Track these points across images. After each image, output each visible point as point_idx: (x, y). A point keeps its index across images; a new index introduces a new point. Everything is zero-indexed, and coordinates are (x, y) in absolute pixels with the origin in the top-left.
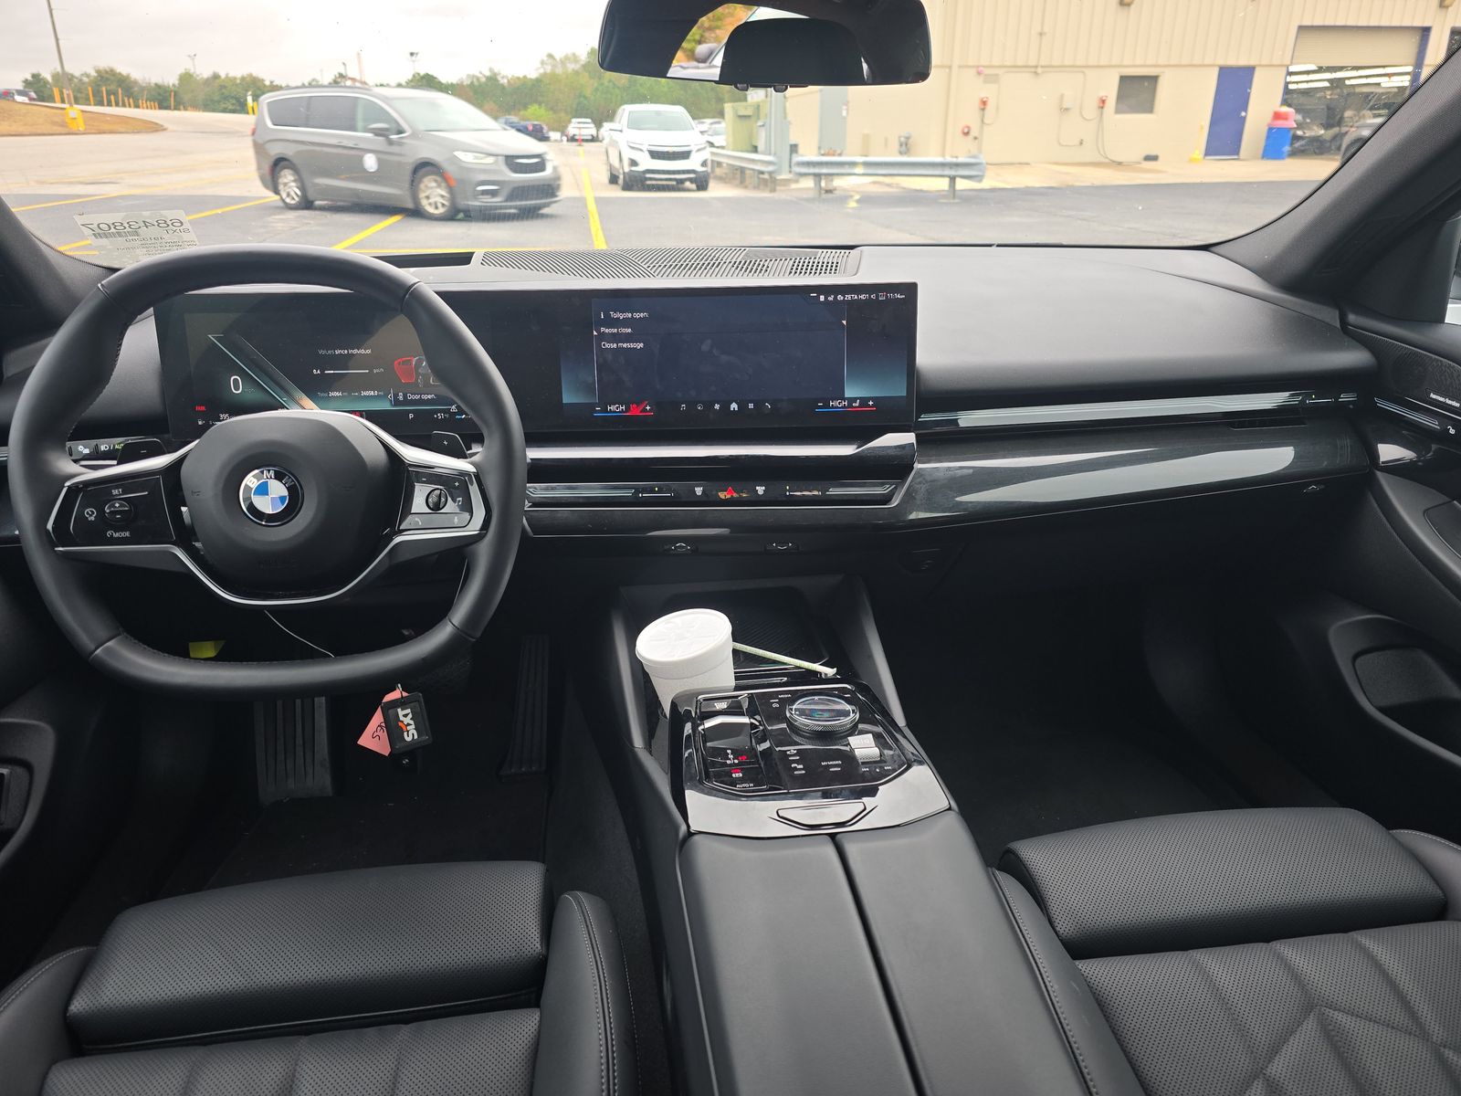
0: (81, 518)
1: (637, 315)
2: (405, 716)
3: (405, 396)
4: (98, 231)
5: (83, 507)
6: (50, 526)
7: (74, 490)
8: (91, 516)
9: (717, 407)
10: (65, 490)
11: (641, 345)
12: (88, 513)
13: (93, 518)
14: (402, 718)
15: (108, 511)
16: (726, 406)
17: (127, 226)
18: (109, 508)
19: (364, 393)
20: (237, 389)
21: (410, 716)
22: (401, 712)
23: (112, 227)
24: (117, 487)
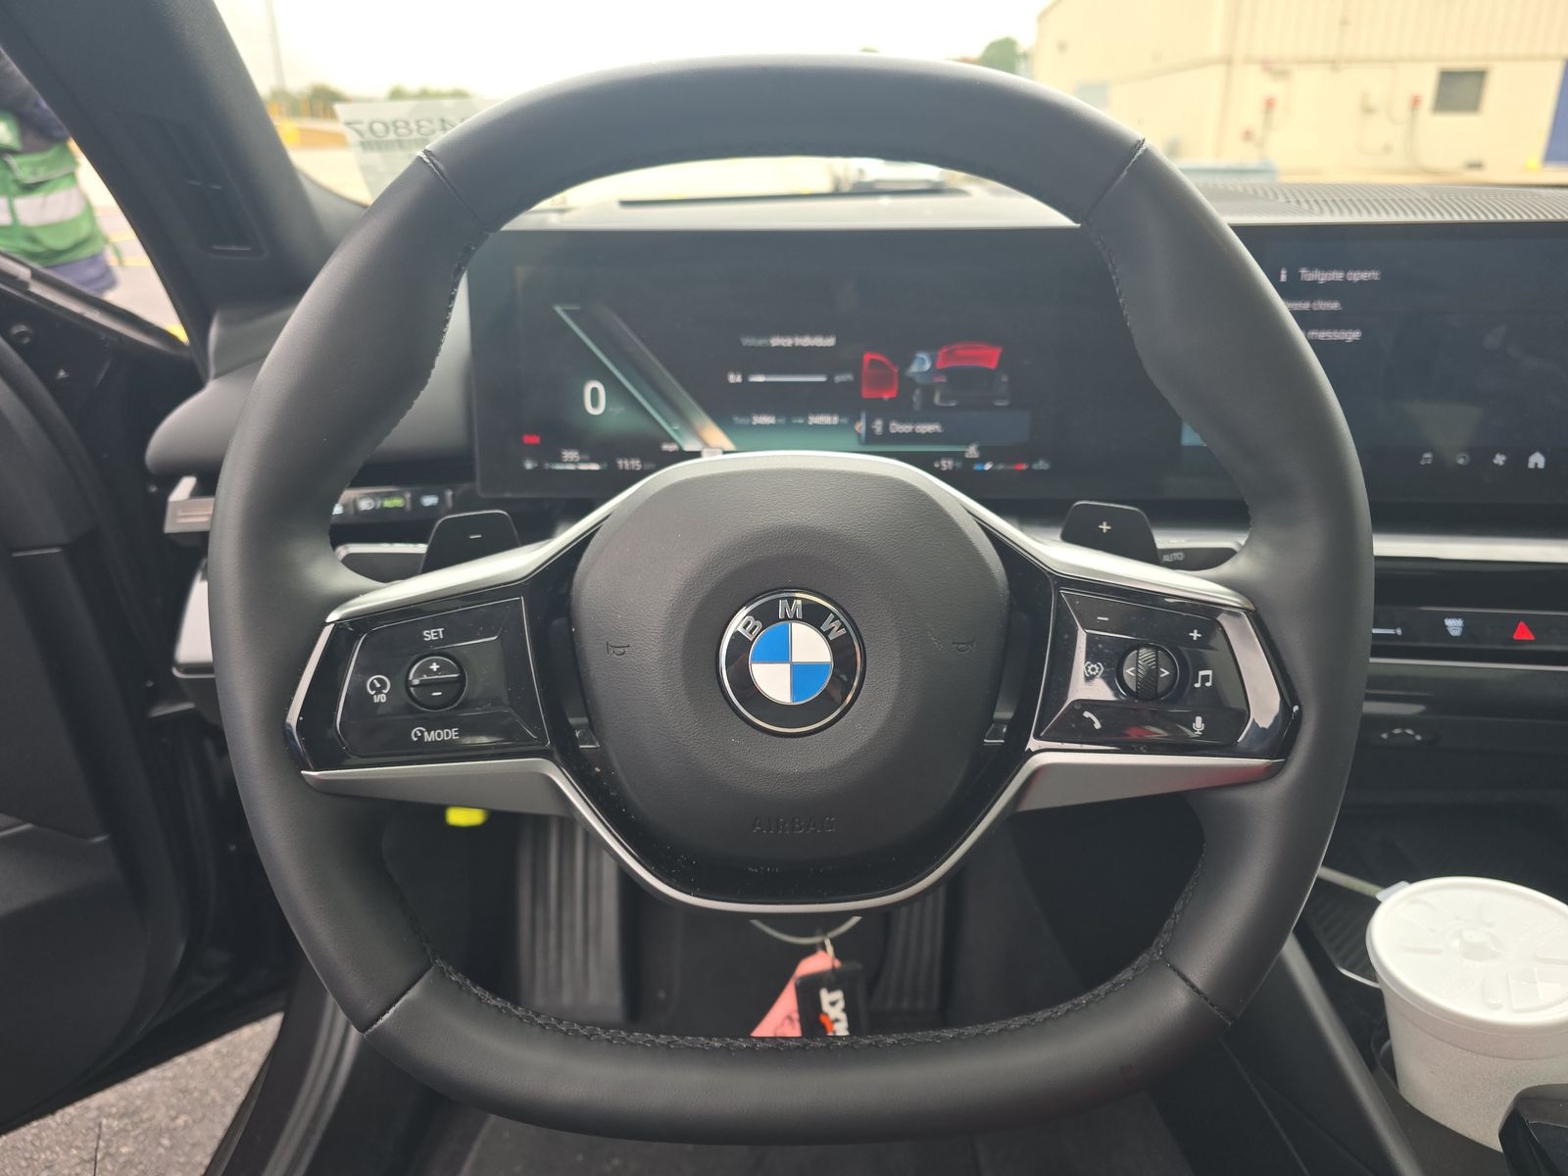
0: (359, 697)
1: (1355, 276)
2: (833, 1004)
3: (886, 427)
4: (369, 136)
5: (364, 670)
6: (293, 717)
7: (347, 632)
8: (379, 691)
9: (1500, 459)
10: (327, 631)
11: (1355, 335)
12: (373, 686)
13: (382, 698)
14: (826, 1007)
15: (416, 682)
16: (1519, 458)
17: (413, 126)
18: (418, 674)
19: (814, 420)
20: (595, 404)
21: (841, 1004)
22: (826, 997)
23: (392, 128)
24: (433, 625)
